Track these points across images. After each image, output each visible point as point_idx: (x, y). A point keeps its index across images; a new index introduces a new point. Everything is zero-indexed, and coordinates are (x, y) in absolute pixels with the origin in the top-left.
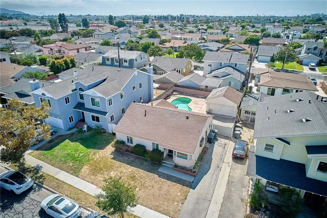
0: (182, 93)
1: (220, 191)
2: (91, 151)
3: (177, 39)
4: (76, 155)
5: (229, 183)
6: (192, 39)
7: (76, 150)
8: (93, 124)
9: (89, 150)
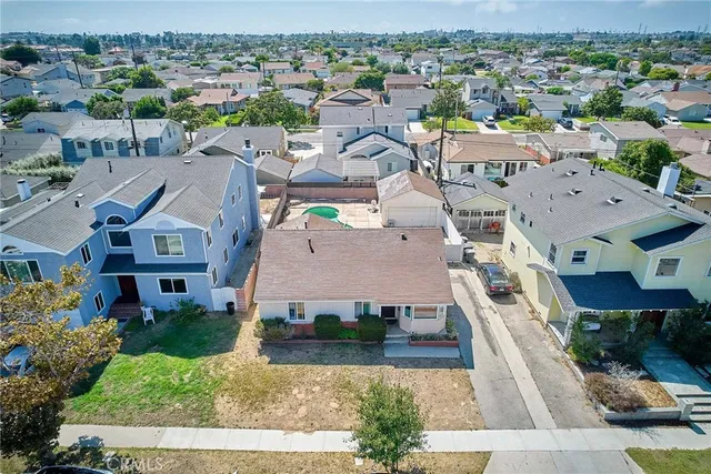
0: (308, 200)
1: (513, 356)
2: (207, 363)
3: (207, 86)
4: (176, 382)
5: (517, 340)
6: (240, 84)
7: (166, 371)
8: (170, 300)
9: (199, 361)
